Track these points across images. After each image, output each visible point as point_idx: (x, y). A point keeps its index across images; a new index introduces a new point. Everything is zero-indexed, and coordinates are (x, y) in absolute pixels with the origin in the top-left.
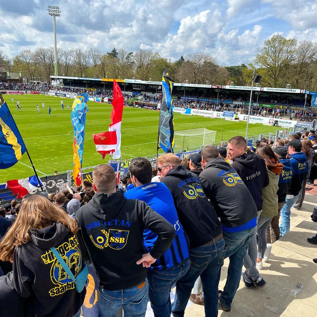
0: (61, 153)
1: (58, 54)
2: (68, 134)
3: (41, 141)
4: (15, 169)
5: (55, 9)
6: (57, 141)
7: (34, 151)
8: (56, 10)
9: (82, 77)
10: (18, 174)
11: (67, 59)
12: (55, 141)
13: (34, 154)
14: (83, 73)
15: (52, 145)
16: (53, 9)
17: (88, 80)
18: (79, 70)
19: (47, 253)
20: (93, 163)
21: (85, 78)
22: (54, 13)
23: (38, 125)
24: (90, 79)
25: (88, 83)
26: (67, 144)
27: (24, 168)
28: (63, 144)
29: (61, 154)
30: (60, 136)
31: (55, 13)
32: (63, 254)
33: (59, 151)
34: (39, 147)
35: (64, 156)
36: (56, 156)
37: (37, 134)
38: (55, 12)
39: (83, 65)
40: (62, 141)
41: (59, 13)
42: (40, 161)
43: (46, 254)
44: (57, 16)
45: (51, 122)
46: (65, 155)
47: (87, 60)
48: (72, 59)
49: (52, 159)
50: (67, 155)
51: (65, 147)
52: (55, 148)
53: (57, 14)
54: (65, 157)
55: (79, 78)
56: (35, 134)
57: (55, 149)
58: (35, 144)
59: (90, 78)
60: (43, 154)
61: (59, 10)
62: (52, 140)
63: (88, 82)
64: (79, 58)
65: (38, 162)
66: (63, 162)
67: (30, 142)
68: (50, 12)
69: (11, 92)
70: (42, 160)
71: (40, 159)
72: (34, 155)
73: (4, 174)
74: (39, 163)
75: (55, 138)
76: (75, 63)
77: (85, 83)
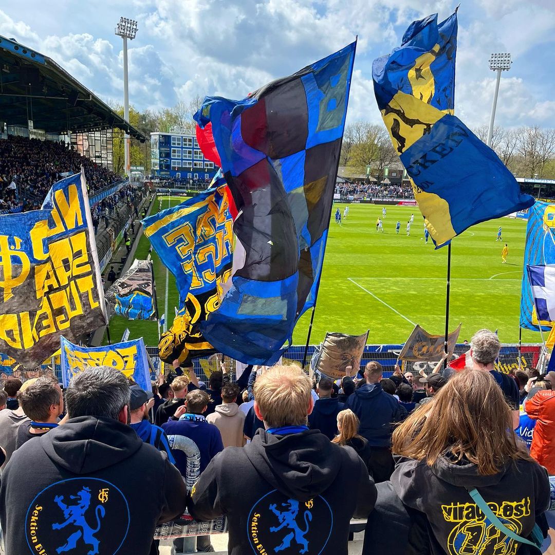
0: (472, 311)
1: (494, 138)
2: (490, 279)
3: (440, 286)
4: (394, 326)
5: (503, 59)
6: (468, 290)
7: (428, 301)
8: (505, 59)
9: (532, 178)
10: (398, 333)
11: (510, 145)
12: (466, 288)
13: (426, 306)
14: (536, 170)
15: (459, 295)
16: (500, 59)
17: (544, 184)
18: (528, 165)
19: (452, 506)
20: (531, 338)
21: (539, 179)
22: (499, 65)
23: (439, 257)
24: (549, 182)
25: (542, 190)
26: (485, 296)
27: (408, 326)
28: (478, 296)
29: (472, 313)
30: (476, 281)
31: (502, 65)
32: (481, 518)
33: (470, 307)
34: (437, 295)
35: (478, 317)
36: (464, 314)
37: (437, 274)
38: (501, 63)
39: (539, 156)
40: (477, 289)
41: (508, 65)
42: (435, 320)
43: (450, 507)
44: (504, 69)
45: (463, 254)
46: (479, 315)
47: (548, 146)
48: (519, 145)
49: (456, 319)
50: (483, 315)
51: (482, 301)
52: (463, 300)
53: (505, 66)
54: (480, 319)
55: (526, 181)
56: (433, 274)
57: (462, 303)
58: (431, 289)
59: (549, 180)
60: (441, 307)
61: (509, 59)
62: (460, 287)
63: (544, 187)
64: (533, 144)
65: (432, 320)
66: (475, 327)
67: (423, 285)
68: (492, 65)
69: (406, 202)
70: (440, 318)
71: (435, 316)
72: (427, 308)
73: (376, 330)
74: (433, 322)
75: (466, 285)
76: (524, 153)
77: (537, 189)
